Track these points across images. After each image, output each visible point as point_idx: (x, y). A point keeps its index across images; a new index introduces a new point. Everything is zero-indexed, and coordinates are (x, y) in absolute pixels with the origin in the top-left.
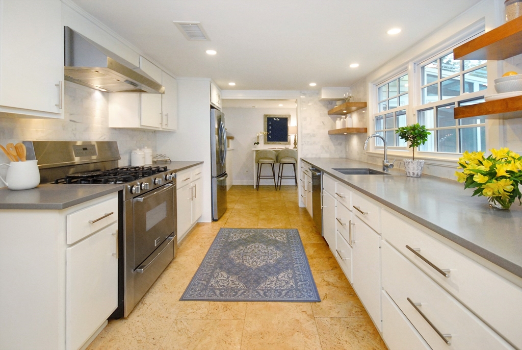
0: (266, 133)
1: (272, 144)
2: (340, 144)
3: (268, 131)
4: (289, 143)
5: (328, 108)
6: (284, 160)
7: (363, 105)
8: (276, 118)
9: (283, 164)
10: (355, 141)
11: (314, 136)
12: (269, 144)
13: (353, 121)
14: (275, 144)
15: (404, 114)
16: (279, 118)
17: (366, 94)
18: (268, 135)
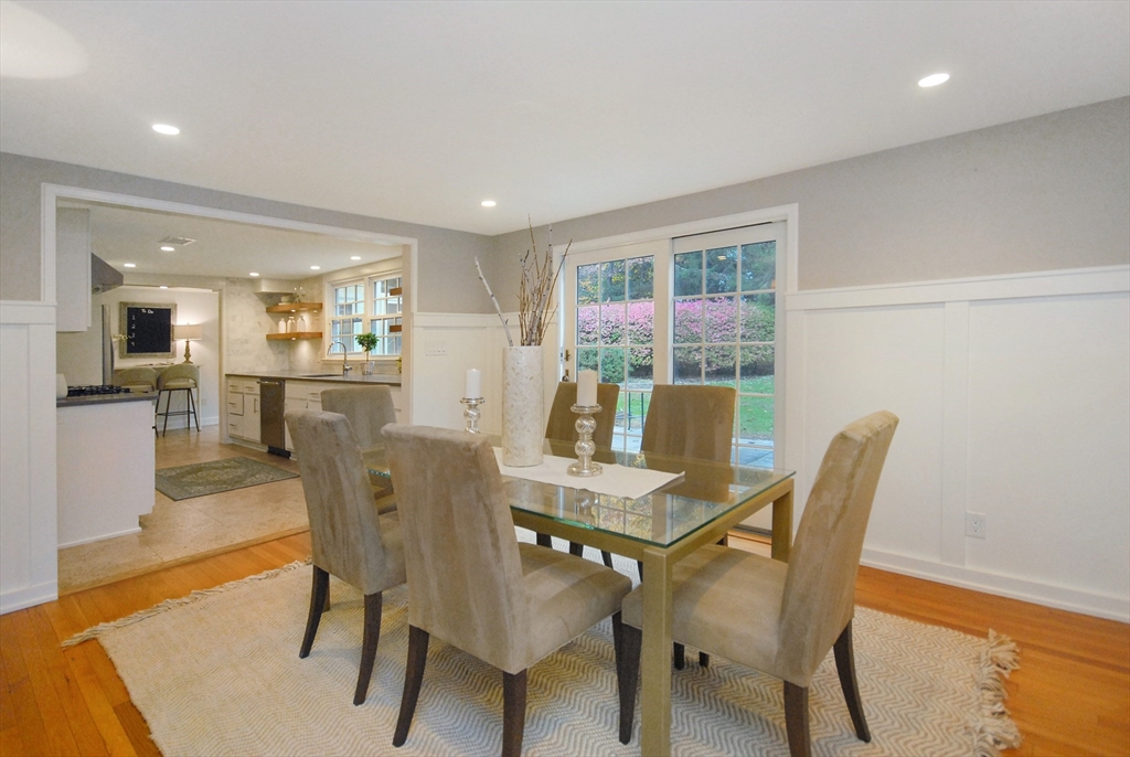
0: (124, 337)
1: (140, 357)
2: (281, 353)
3: (129, 333)
4: (174, 355)
5: (265, 303)
6: (172, 384)
7: (317, 306)
8: (147, 309)
9: (170, 390)
10: (304, 349)
11: (246, 341)
12: (131, 357)
13: (305, 323)
14: (144, 357)
15: (360, 321)
16: (152, 309)
17: (321, 293)
18: (129, 341)
